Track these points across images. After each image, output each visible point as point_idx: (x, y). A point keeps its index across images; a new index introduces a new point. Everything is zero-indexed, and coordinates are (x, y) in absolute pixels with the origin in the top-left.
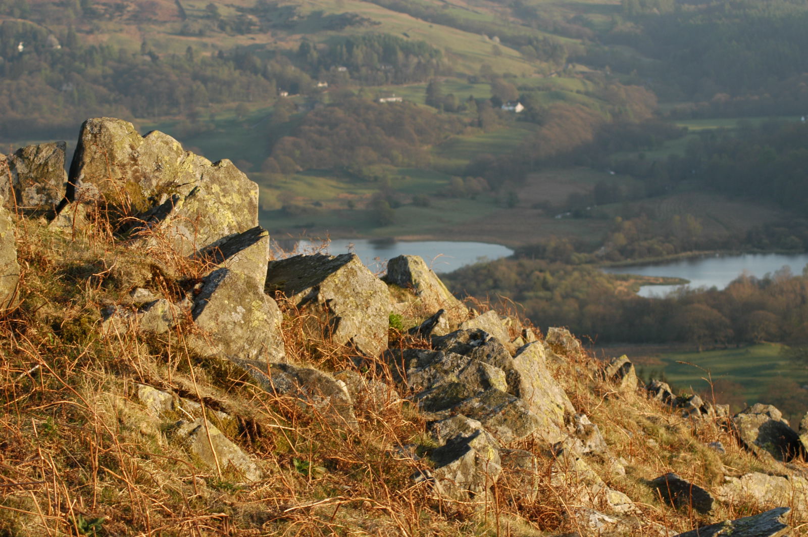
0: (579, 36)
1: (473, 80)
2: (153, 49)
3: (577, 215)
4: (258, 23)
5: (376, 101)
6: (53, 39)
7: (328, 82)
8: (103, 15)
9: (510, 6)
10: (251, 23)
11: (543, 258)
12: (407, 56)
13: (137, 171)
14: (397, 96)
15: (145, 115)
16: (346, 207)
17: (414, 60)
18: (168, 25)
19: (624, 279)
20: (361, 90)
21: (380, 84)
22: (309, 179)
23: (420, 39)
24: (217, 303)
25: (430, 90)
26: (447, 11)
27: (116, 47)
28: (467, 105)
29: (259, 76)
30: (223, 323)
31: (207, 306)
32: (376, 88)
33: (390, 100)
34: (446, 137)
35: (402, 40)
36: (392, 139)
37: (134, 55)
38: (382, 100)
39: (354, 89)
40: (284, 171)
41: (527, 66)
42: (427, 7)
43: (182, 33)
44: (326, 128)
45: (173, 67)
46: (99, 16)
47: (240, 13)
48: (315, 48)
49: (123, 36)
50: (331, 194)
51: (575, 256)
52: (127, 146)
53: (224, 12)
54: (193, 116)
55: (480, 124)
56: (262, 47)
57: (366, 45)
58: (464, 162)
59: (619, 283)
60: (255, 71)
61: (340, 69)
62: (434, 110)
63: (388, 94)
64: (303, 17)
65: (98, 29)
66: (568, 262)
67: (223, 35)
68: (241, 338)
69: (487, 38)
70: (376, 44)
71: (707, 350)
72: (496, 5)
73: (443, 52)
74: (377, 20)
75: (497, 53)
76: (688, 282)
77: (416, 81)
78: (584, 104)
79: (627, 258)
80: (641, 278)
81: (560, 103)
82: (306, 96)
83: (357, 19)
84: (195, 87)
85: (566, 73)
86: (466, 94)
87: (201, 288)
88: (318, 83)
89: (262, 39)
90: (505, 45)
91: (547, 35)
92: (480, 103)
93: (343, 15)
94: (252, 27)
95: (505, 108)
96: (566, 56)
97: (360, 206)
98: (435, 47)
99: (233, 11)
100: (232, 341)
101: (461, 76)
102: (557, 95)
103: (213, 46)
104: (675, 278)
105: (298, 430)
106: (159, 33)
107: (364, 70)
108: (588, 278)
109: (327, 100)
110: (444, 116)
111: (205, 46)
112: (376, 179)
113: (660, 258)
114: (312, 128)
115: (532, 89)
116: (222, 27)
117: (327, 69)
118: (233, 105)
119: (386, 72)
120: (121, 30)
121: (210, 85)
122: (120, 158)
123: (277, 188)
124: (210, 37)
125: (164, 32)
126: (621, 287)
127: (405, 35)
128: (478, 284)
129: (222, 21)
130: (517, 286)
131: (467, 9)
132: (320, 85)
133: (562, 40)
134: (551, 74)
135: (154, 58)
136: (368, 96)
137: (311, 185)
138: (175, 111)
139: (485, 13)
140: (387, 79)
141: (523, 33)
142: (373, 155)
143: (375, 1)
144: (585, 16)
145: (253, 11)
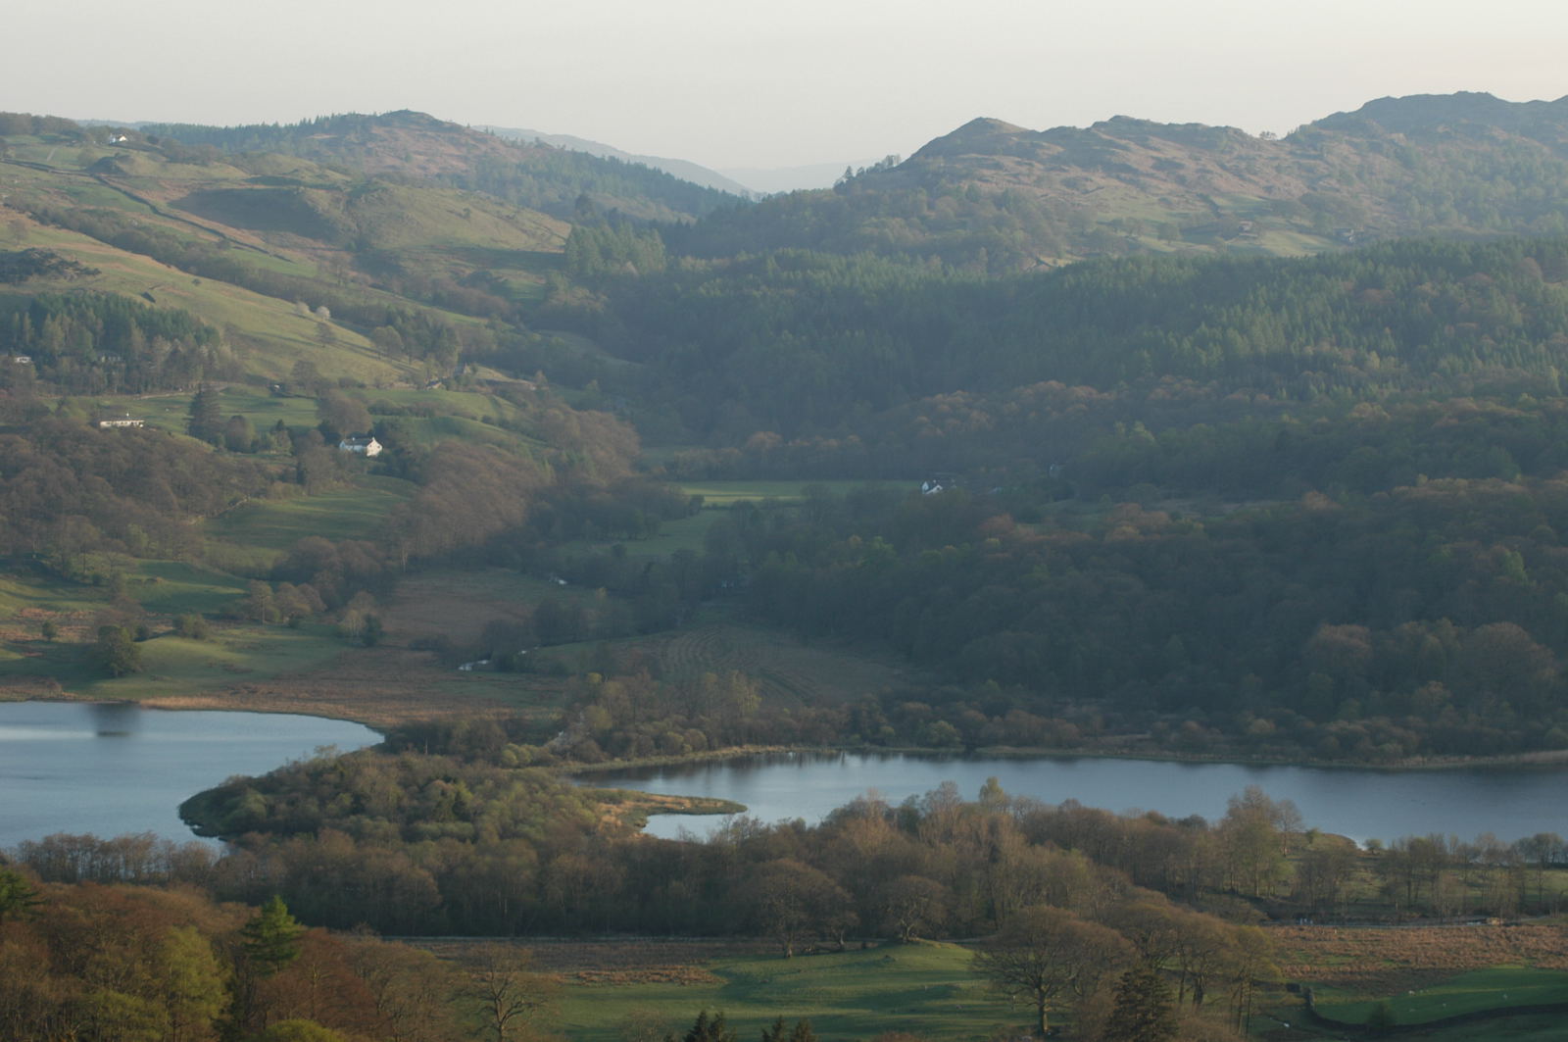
0: (482, 311)
1: (282, 391)
3: (504, 666)
5: (95, 424)
9: (348, 248)
11: (443, 752)
12: (150, 339)
14: (133, 416)
17: (163, 349)
19: (614, 800)
20: (61, 403)
21: (98, 393)
23: (177, 305)
25: (197, 406)
26: (225, 253)
28: (273, 438)
32: (92, 400)
33: (119, 423)
34: (234, 502)
35: (141, 306)
36: (129, 502)
38: (104, 424)
39: (49, 400)
41: (383, 365)
42: (189, 245)
50: (9, 608)
51: (509, 753)
55: (300, 478)
57: (70, 313)
58: (269, 557)
59: (604, 806)
61: (18, 360)
62: (209, 448)
63: (115, 413)
66: (497, 761)
69: (306, 309)
70: (91, 313)
71: (802, 953)
72: (320, 244)
73: (221, 333)
74: (92, 266)
75: (327, 338)
76: (741, 809)
77: (168, 388)
78: (501, 445)
79: (613, 756)
80: (646, 799)
81: (454, 440)
83: (54, 261)
85: (457, 382)
86: (269, 418)
90: (341, 325)
91: (423, 308)
92: (297, 436)
93: (26, 251)
95: (346, 447)
96: (459, 349)
97: (68, 635)
98: (204, 321)
101: (256, 380)
102: (448, 425)
104: (716, 801)
107: (65, 363)
108: (541, 795)
110: (229, 458)
112: (97, 581)
113: (679, 759)
115: (400, 412)
119: (108, 368)
126: (609, 816)
127: (147, 296)
128: (323, 802)
130: (400, 809)
131: (266, 252)
133: (452, 318)
134: (432, 383)
136: (79, 416)
139: (299, 261)
140: (110, 382)
141: (375, 302)
142: (92, 532)
143: (87, 230)
144: (494, 272)
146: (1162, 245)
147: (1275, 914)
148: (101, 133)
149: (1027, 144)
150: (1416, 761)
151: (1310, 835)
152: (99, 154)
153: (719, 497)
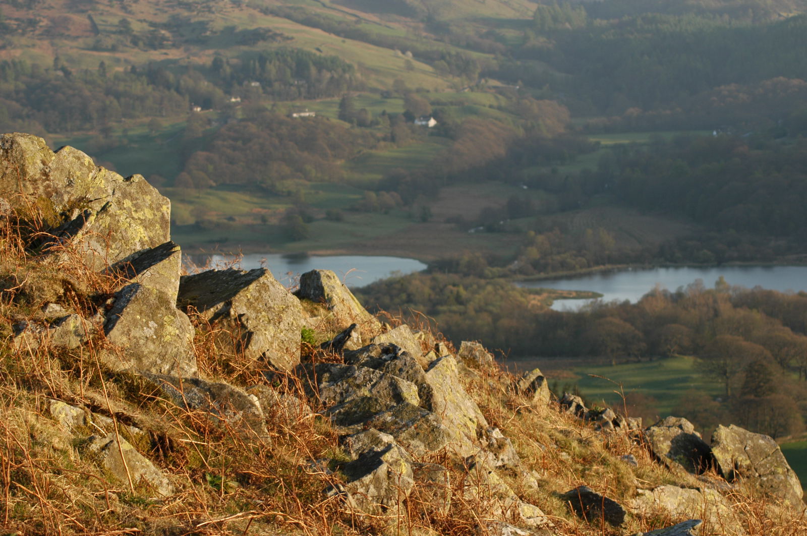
0: (491, 51)
1: (386, 95)
2: (66, 64)
3: (490, 229)
4: (171, 39)
5: (289, 116)
7: (241, 97)
8: (16, 30)
9: (422, 21)
10: (164, 38)
11: (456, 272)
12: (320, 71)
13: (48, 186)
14: (309, 111)
15: (58, 130)
16: (259, 222)
17: (327, 75)
18: (81, 41)
19: (537, 293)
20: (274, 105)
21: (293, 99)
22: (222, 194)
23: (333, 54)
24: (129, 318)
25: (343, 105)
26: (359, 26)
27: (29, 63)
28: (380, 120)
29: (172, 91)
30: (135, 338)
31: (119, 321)
32: (289, 103)
33: (303, 114)
34: (359, 152)
35: (315, 55)
36: (305, 154)
37: (47, 70)
38: (295, 115)
39: (268, 104)
40: (197, 186)
41: (439, 82)
42: (340, 23)
43: (95, 48)
44: (239, 143)
45: (87, 82)
46: (12, 32)
47: (152, 29)
48: (228, 63)
49: (35, 51)
50: (245, 209)
51: (488, 271)
52: (39, 162)
53: (136, 27)
54: (106, 131)
55: (393, 139)
56: (174, 62)
57: (279, 60)
58: (377, 177)
59: (532, 296)
60: (168, 86)
61: (253, 84)
62: (347, 125)
63: (301, 109)
64: (215, 33)
65: (10, 44)
66: (481, 276)
67: (136, 50)
68: (154, 353)
69: (400, 53)
70: (289, 59)
71: (621, 363)
72: (408, 19)
73: (356, 67)
74: (290, 35)
75: (410, 68)
76: (601, 296)
77: (329, 96)
78: (496, 119)
79: (540, 271)
80: (554, 292)
81: (473, 118)
82: (219, 111)
83: (270, 34)
84: (108, 102)
85: (478, 88)
86: (379, 109)
87: (113, 303)
88: (231, 98)
89: (174, 54)
90: (420, 61)
91: (460, 50)
92: (392, 118)
93: (256, 30)
94: (165, 42)
95: (418, 123)
96: (479, 71)
97: (273, 221)
98: (347, 62)
99: (146, 26)
100: (144, 356)
101: (374, 90)
102: (470, 110)
103: (126, 61)
104: (589, 292)
105: (211, 445)
106: (71, 48)
107: (277, 85)
108: (501, 292)
109: (240, 115)
110: (357, 130)
111: (118, 61)
112: (289, 194)
113: (573, 272)
114: (226, 143)
115: (445, 104)
116: (135, 42)
117: (240, 84)
118: (146, 120)
119: (298, 87)
120: (34, 46)
121: (123, 100)
122: (31, 174)
123: (190, 203)
124: (122, 52)
125: (77, 48)
126: (534, 301)
127: (318, 50)
128: (392, 298)
129: (135, 36)
130: (430, 300)
131: (380, 24)
132: (233, 100)
133: (475, 55)
134: (464, 89)
135: (67, 73)
136: (281, 111)
137: (224, 200)
138: (88, 126)
139: (398, 28)
140: (300, 94)
141: (435, 48)
142: (286, 170)
143: (288, 17)
144: (497, 31)
145: (166, 26)
153: (606, 141)
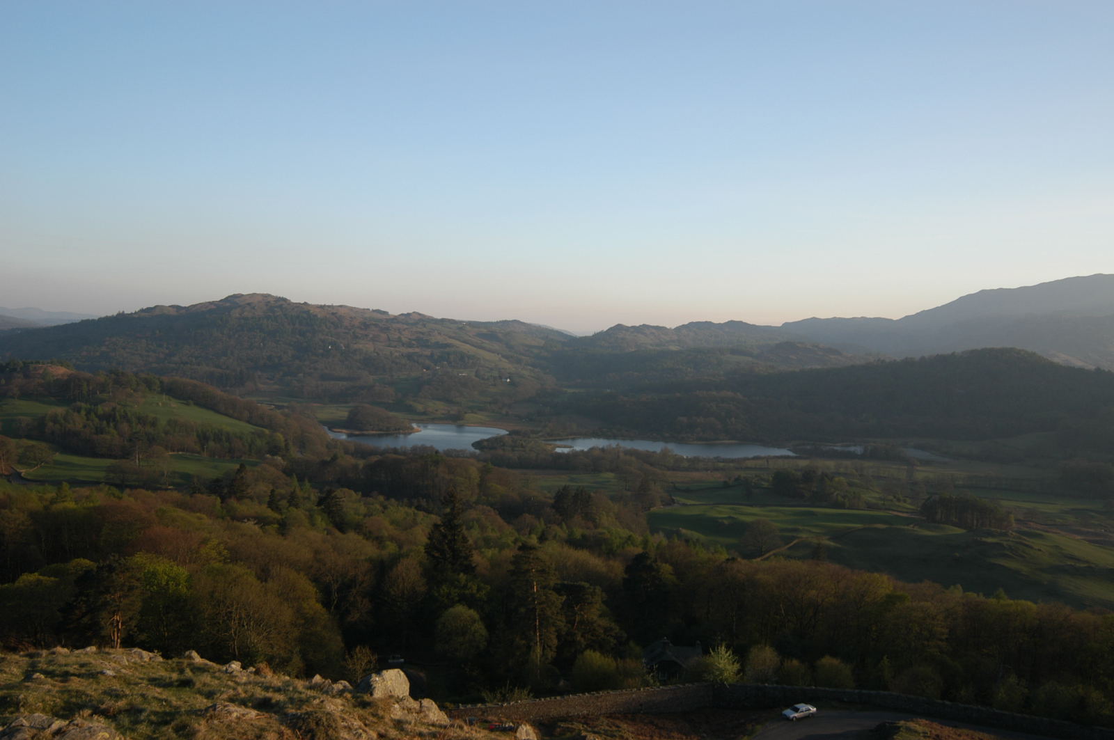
0: (528, 356)
1: (492, 369)
2: (378, 351)
3: (531, 420)
4: (416, 344)
5: (458, 374)
6: (342, 345)
7: (440, 367)
10: (414, 344)
12: (469, 359)
14: (465, 373)
16: (447, 412)
17: (471, 361)
18: (384, 343)
19: (551, 445)
20: (452, 371)
22: (434, 401)
23: (474, 353)
25: (476, 372)
27: (365, 350)
28: (490, 378)
29: (416, 363)
32: (458, 370)
33: (462, 374)
34: (483, 389)
35: (467, 353)
36: (464, 389)
37: (371, 353)
38: (460, 374)
39: (450, 370)
40: (425, 398)
41: (510, 365)
42: (476, 343)
43: (389, 346)
44: (440, 383)
45: (385, 358)
47: (410, 341)
48: (436, 354)
49: (367, 346)
50: (442, 407)
51: (531, 436)
53: (404, 339)
54: (392, 376)
55: (494, 385)
56: (417, 353)
57: (454, 354)
58: (489, 399)
59: (548, 446)
60: (414, 361)
61: (445, 362)
62: (478, 379)
63: (462, 372)
64: (432, 343)
65: (358, 342)
66: (529, 437)
67: (404, 348)
69: (497, 355)
70: (458, 354)
73: (481, 359)
74: (459, 346)
75: (500, 360)
77: (472, 368)
78: (531, 380)
79: (550, 437)
81: (523, 379)
82: (432, 371)
83: (451, 345)
84: (393, 366)
85: (524, 369)
86: (490, 374)
89: (417, 350)
90: (503, 358)
91: (518, 355)
92: (494, 377)
93: (446, 343)
94: (414, 346)
96: (524, 363)
97: (452, 412)
98: (478, 357)
99: (407, 339)
101: (487, 367)
102: (521, 376)
103: (400, 351)
106: (380, 345)
107: (453, 363)
108: (538, 444)
109: (440, 373)
110: (482, 381)
111: (396, 351)
112: (458, 403)
113: (561, 438)
114: (435, 383)
115: (512, 374)
116: (403, 345)
117: (440, 362)
118: (407, 373)
119: (461, 364)
120: (367, 344)
121: (398, 365)
123: (422, 404)
124: (399, 348)
125: (382, 345)
126: (549, 448)
128: (497, 444)
129: (403, 343)
132: (438, 368)
133: (523, 357)
134: (519, 369)
135: (378, 354)
136: (455, 373)
139: (496, 346)
140: (462, 367)
141: (509, 354)
142: (457, 394)
143: (459, 340)
144: (531, 349)
145: (414, 340)
146: (651, 347)
147: (669, 469)
148: (461, 322)
149: (627, 329)
150: (695, 442)
151: (676, 455)
152: (460, 326)
153: (570, 391)
